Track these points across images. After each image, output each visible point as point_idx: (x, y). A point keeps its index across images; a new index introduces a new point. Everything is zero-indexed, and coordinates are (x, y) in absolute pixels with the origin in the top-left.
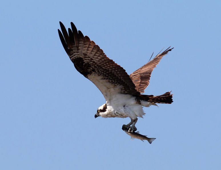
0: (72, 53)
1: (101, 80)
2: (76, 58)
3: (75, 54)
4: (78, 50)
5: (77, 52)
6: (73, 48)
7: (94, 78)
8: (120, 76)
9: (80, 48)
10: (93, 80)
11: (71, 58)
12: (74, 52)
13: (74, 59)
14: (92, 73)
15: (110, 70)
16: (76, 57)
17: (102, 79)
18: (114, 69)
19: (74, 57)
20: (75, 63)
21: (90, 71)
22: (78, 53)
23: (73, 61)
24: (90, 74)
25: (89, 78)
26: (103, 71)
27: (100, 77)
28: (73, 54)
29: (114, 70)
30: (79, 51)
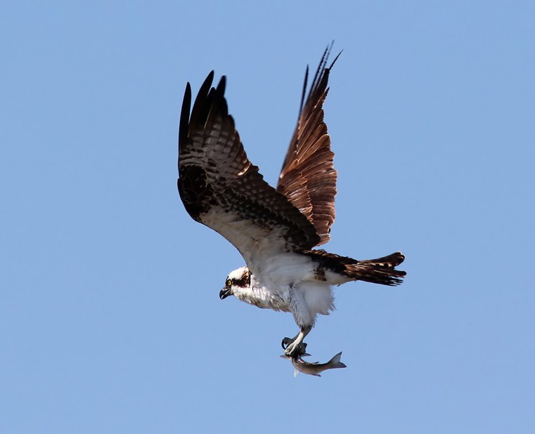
0: (189, 150)
1: (235, 223)
2: (192, 165)
3: (193, 153)
4: (204, 145)
5: (200, 151)
6: (195, 139)
7: (216, 219)
8: (278, 211)
9: (209, 141)
10: (214, 224)
11: (182, 162)
12: (193, 150)
13: (186, 165)
14: (210, 208)
15: (253, 199)
16: (190, 163)
17: (237, 220)
18: (261, 196)
19: (186, 161)
20: (183, 177)
21: (206, 205)
22: (200, 155)
23: (183, 170)
24: (207, 212)
25: (203, 221)
26: (237, 204)
27: (231, 216)
28: (189, 153)
29: (263, 199)
30: (205, 149)
